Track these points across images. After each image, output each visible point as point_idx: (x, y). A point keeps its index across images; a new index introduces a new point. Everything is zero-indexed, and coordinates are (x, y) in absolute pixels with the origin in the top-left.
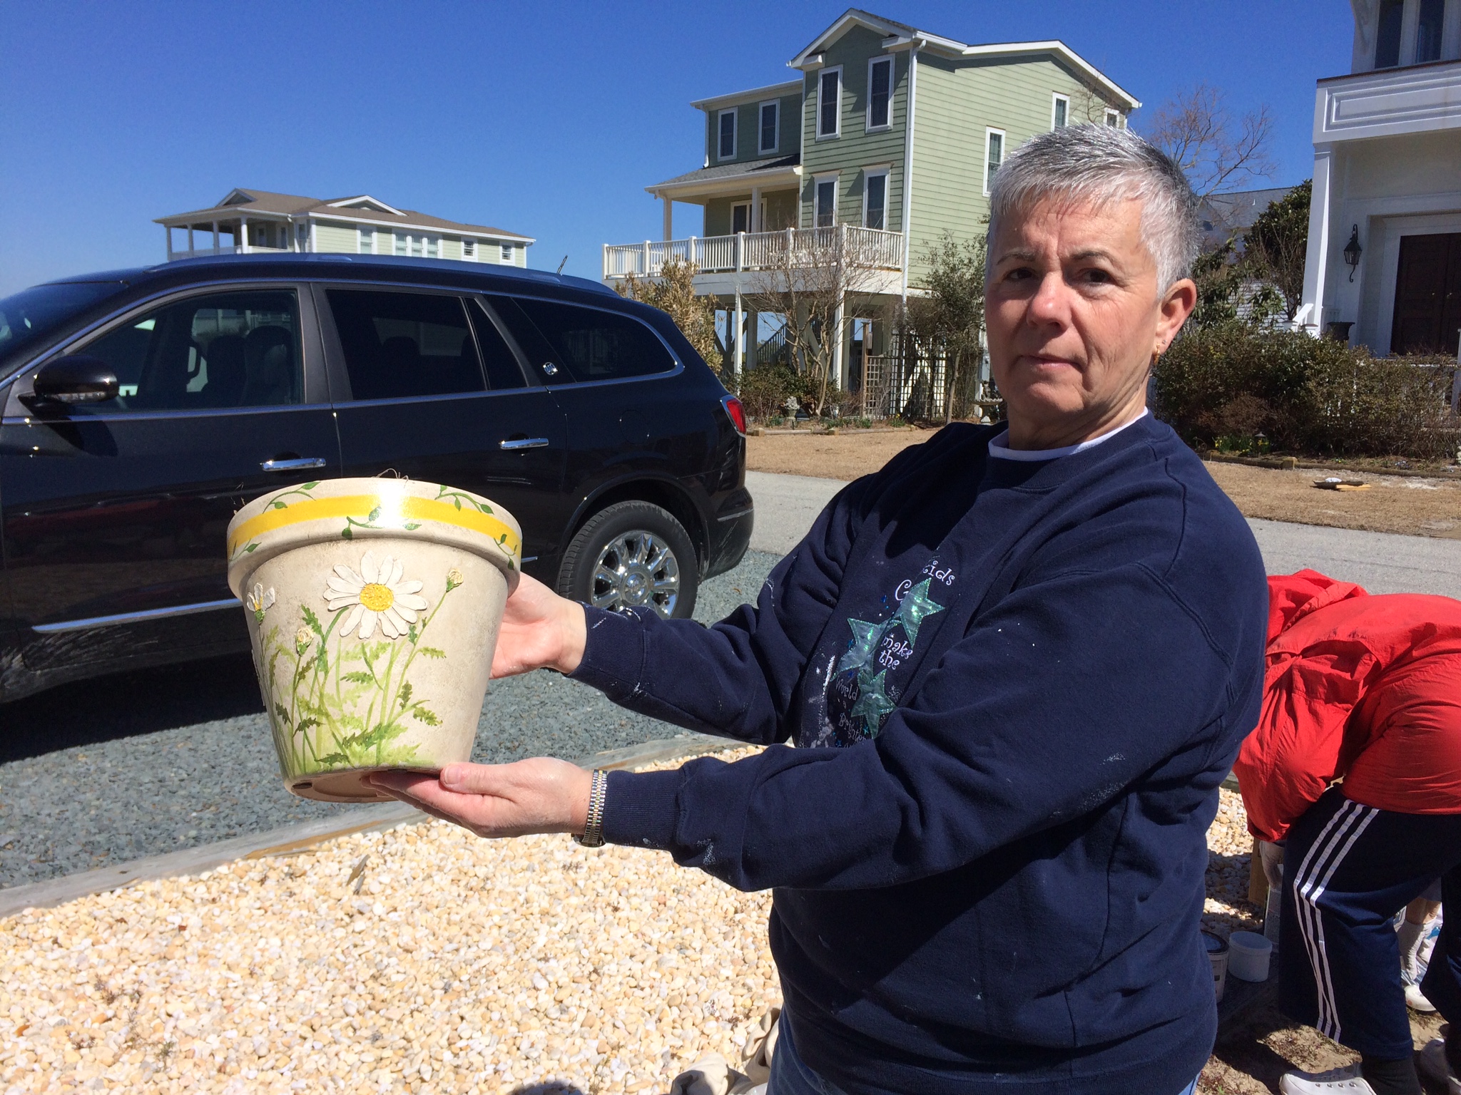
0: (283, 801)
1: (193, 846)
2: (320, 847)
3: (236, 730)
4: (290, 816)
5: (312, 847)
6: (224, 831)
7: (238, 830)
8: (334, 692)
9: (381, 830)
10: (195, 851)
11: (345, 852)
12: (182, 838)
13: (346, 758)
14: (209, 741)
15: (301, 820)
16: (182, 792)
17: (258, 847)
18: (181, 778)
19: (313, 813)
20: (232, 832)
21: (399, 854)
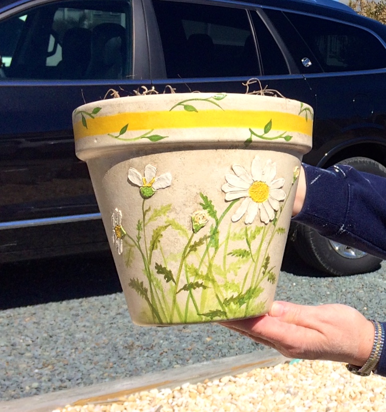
0: (100, 363)
1: (36, 394)
2: (127, 398)
3: (68, 310)
4: (106, 375)
5: (121, 398)
6: (58, 384)
7: (67, 383)
8: (221, 264)
9: (171, 387)
10: (37, 398)
11: (145, 402)
12: (27, 388)
13: (225, 313)
14: (48, 317)
15: (114, 378)
16: (28, 354)
17: (83, 397)
18: (28, 343)
19: (123, 373)
20: (64, 384)
21: (184, 405)
